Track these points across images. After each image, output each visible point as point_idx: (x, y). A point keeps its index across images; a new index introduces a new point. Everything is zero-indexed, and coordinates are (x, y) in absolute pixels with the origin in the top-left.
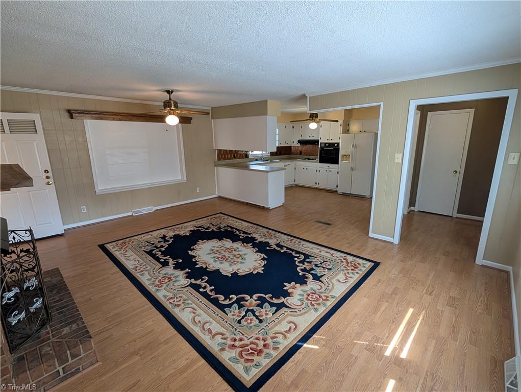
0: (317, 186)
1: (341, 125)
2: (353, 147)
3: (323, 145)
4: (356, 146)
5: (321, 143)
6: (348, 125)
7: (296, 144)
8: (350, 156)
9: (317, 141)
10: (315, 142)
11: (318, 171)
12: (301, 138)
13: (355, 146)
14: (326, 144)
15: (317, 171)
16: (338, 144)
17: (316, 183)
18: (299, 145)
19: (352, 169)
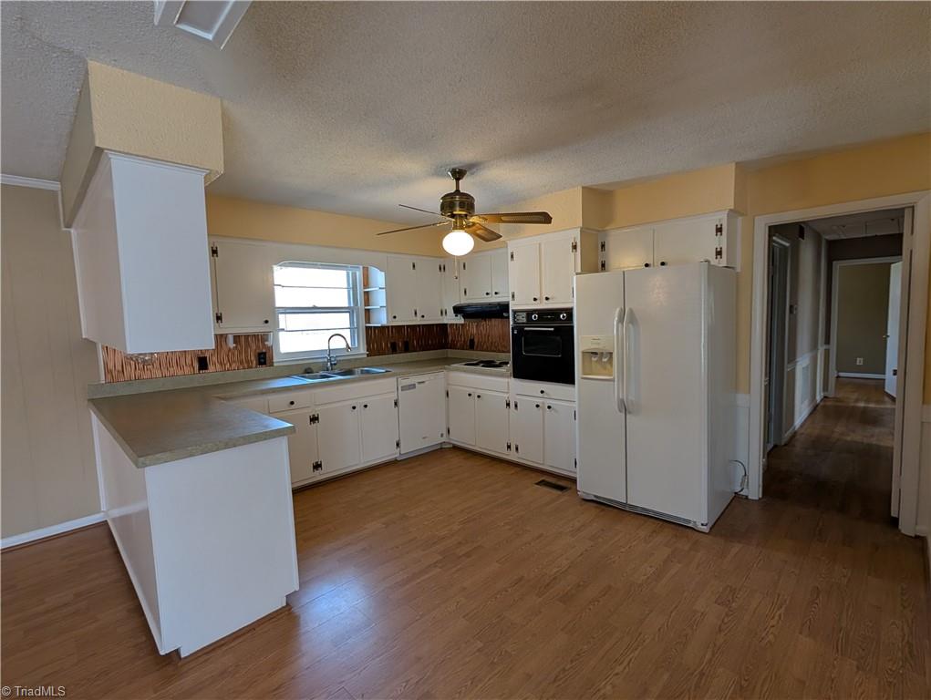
0: (512, 456)
1: (575, 247)
2: (621, 320)
3: (522, 319)
4: (633, 320)
5: (515, 312)
6: (603, 246)
7: (452, 319)
8: (615, 356)
9: (505, 307)
10: (500, 311)
11: (512, 405)
12: (464, 301)
13: (628, 317)
14: (529, 313)
15: (508, 405)
16: (569, 312)
17: (509, 447)
18: (460, 320)
19: (625, 408)
